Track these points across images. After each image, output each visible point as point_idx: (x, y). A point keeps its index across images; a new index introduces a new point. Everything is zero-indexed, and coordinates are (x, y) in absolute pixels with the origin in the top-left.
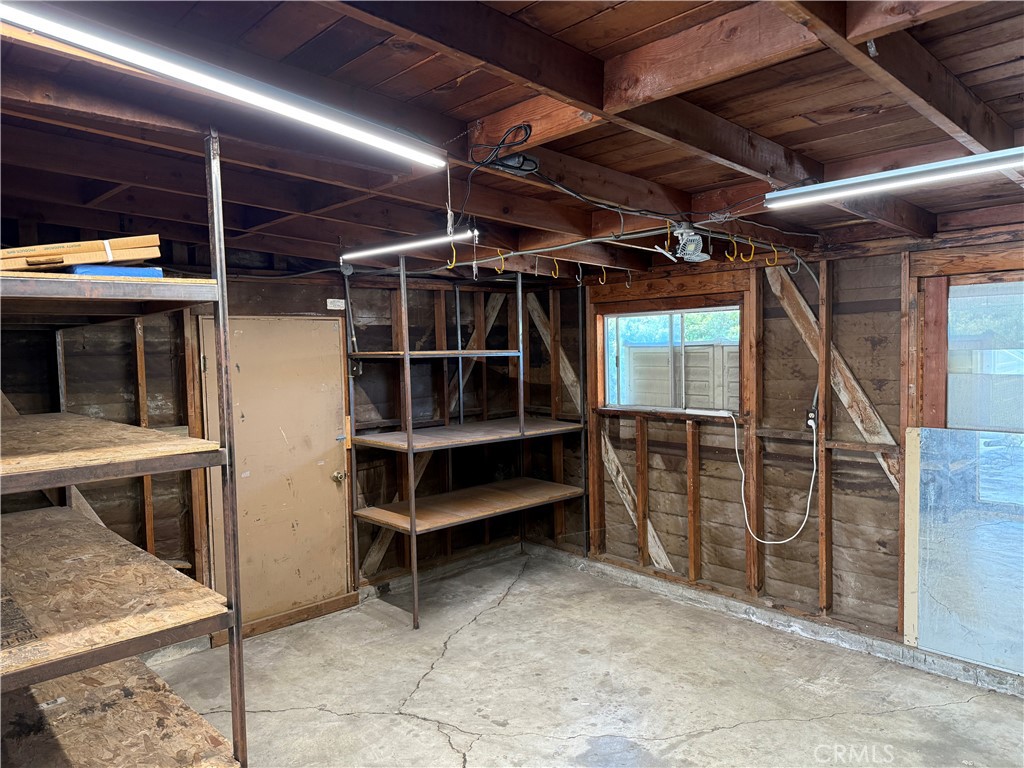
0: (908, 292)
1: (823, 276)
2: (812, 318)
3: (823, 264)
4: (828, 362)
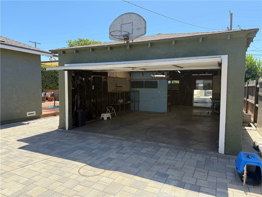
4: (187, 85)
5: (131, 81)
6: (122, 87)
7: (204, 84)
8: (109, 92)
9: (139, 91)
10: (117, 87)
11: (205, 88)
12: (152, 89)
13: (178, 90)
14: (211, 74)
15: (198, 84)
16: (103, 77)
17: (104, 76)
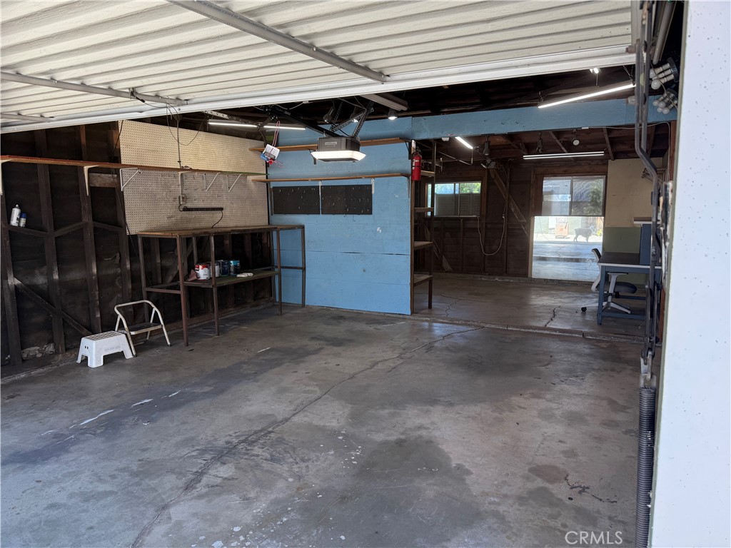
0: (533, 180)
1: (509, 174)
2: (504, 186)
3: (509, 170)
4: (509, 198)
5: (273, 185)
6: (221, 209)
7: (571, 193)
8: (135, 237)
9: (303, 227)
10: (186, 209)
11: (576, 207)
12: (350, 217)
13: (476, 219)
14: (600, 154)
15: (551, 193)
16: (86, 168)
17: (90, 160)
